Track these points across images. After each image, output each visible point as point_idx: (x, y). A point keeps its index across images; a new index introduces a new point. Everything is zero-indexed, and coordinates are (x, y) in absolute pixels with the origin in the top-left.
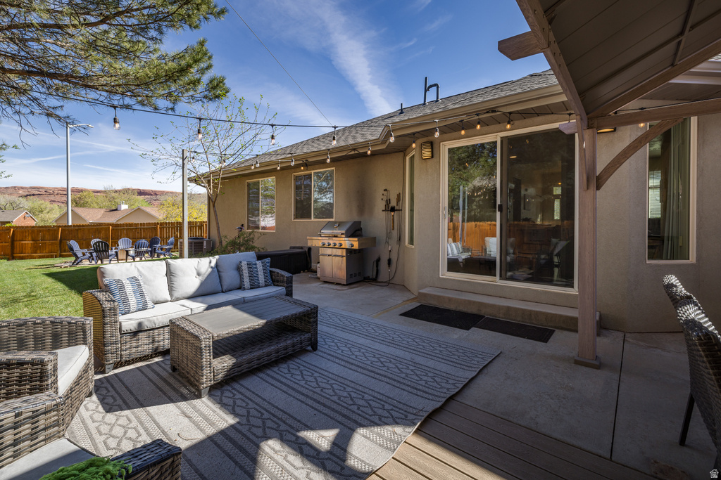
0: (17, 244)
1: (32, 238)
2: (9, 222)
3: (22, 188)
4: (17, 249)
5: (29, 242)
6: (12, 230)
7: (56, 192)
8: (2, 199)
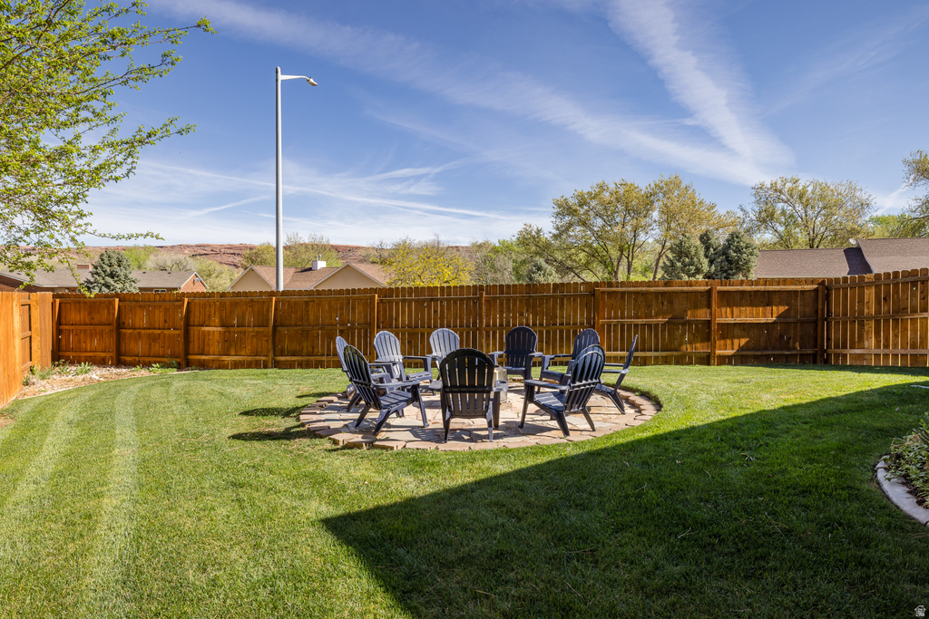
0: (194, 331)
1: (221, 319)
2: (176, 289)
3: (188, 246)
4: (194, 346)
5: (214, 330)
6: (186, 300)
7: (223, 250)
8: (168, 259)
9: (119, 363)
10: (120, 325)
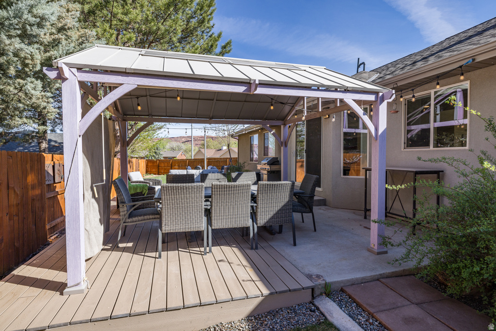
8: (174, 144)
9: (158, 174)
10: (159, 166)
